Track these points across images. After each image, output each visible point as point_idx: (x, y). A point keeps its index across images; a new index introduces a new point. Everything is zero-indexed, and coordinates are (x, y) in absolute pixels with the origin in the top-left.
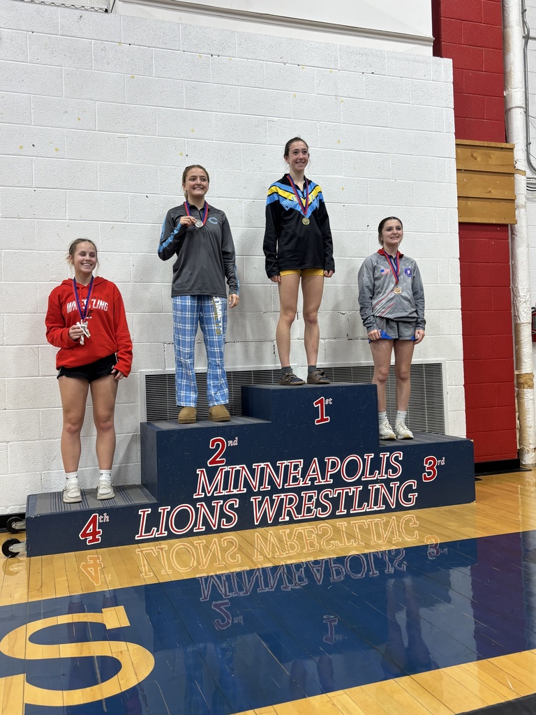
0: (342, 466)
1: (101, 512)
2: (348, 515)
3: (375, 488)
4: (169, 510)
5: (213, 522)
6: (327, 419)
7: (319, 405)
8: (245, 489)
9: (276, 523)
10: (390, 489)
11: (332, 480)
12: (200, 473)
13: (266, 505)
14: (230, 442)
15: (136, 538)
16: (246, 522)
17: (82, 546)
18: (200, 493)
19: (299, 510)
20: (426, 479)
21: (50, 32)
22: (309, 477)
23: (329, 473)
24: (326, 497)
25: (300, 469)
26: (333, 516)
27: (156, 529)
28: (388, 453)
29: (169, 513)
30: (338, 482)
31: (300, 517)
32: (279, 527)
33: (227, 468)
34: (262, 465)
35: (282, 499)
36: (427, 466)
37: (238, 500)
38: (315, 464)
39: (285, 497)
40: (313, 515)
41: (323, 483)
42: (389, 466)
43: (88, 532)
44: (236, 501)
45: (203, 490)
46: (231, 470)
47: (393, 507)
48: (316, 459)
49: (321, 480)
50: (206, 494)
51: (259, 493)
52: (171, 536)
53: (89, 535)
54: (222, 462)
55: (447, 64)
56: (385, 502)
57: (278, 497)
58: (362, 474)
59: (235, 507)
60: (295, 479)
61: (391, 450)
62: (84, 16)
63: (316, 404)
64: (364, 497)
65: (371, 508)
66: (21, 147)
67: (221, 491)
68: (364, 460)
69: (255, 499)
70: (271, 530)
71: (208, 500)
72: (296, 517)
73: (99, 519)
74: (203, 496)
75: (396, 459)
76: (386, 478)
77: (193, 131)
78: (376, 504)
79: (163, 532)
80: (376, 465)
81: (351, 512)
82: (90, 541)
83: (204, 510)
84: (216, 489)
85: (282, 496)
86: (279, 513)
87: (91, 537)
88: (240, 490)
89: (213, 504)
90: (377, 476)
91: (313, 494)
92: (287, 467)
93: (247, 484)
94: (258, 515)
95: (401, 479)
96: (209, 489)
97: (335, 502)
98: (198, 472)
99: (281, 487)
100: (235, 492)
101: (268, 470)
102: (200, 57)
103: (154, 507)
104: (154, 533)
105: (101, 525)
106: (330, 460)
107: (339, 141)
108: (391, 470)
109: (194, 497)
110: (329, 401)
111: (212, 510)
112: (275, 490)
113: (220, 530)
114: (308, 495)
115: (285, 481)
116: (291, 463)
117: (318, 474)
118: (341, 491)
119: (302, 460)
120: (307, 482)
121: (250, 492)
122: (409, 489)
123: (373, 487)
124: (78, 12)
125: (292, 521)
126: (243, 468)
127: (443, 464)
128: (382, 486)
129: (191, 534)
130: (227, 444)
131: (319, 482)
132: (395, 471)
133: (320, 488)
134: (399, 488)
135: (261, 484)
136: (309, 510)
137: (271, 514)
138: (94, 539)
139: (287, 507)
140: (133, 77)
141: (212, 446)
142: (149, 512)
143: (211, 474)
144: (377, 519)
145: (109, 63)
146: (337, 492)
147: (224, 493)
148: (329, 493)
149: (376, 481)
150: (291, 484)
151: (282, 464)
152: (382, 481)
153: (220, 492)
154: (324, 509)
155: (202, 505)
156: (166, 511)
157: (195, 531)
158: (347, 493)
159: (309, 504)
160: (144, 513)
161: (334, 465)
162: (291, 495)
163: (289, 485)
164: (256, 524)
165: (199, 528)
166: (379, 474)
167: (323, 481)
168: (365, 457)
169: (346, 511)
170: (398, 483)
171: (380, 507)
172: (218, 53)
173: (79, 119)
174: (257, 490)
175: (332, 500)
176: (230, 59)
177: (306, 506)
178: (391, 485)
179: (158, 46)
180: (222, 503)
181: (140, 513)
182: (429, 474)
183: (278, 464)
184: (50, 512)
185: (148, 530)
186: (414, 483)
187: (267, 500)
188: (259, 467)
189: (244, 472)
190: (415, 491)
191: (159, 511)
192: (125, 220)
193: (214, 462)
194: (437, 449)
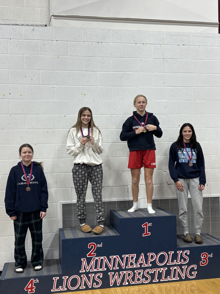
0: (157, 258)
1: (35, 278)
2: (159, 282)
3: (174, 269)
4: (68, 278)
5: (90, 284)
6: (149, 234)
7: (145, 226)
8: (106, 269)
9: (121, 285)
10: (182, 270)
11: (151, 265)
12: (83, 260)
13: (116, 277)
14: (98, 245)
15: (52, 291)
16: (106, 284)
18: (83, 270)
19: (133, 279)
20: (202, 264)
21: (19, 38)
22: (139, 263)
23: (150, 261)
24: (148, 273)
25: (134, 259)
26: (151, 282)
27: (61, 287)
28: (182, 251)
29: (67, 279)
30: (154, 265)
31: (134, 283)
32: (123, 287)
33: (97, 258)
34: (115, 257)
36: (203, 258)
37: (102, 274)
38: (142, 257)
39: (126, 273)
40: (141, 282)
41: (146, 266)
42: (182, 257)
43: (29, 287)
44: (101, 274)
45: (85, 269)
46: (99, 259)
47: (183, 279)
48: (143, 254)
49: (145, 265)
50: (86, 271)
51: (113, 271)
52: (68, 290)
53: (29, 289)
54: (94, 255)
56: (179, 276)
57: (123, 273)
58: (167, 262)
59: (101, 277)
60: (132, 264)
61: (183, 249)
62: (35, 29)
63: (143, 226)
64: (168, 273)
65: (171, 279)
66: (4, 95)
67: (94, 269)
68: (168, 255)
69: (111, 274)
70: (118, 289)
71: (87, 274)
72: (132, 283)
73: (34, 281)
74: (84, 272)
75: (186, 254)
76: (180, 263)
77: (88, 82)
78: (174, 277)
79: (65, 288)
80: (175, 257)
81: (161, 281)
82: (30, 292)
83: (85, 278)
84: (91, 268)
85: (125, 272)
86: (123, 281)
87: (30, 290)
88: (103, 269)
89: (89, 276)
90: (175, 262)
91: (141, 272)
92: (127, 258)
93: (106, 266)
94: (112, 282)
95: (188, 265)
96: (88, 268)
97: (153, 276)
98: (82, 260)
99: (124, 268)
100: (101, 270)
101: (118, 259)
102: (92, 44)
103: (61, 276)
104: (60, 289)
105: (35, 284)
106: (150, 254)
107: (164, 82)
108: (183, 260)
109: (80, 272)
110: (150, 224)
111: (89, 278)
112: (121, 269)
113: (93, 288)
114: (138, 272)
115: (126, 265)
116: (130, 256)
117: (143, 262)
118: (156, 270)
119: (135, 255)
120: (138, 265)
121: (108, 270)
122: (192, 270)
123: (173, 268)
124: (32, 28)
125: (129, 285)
126: (105, 258)
127: (211, 256)
128: (178, 268)
129: (78, 290)
130: (97, 246)
131: (144, 265)
132: (185, 260)
133: (145, 268)
134: (187, 269)
135: (114, 266)
136: (139, 280)
137: (119, 281)
138: (32, 291)
139: (127, 277)
140: (58, 57)
141: (89, 247)
142: (58, 279)
143: (89, 261)
144: (174, 284)
145: (47, 51)
146: (154, 270)
147: (95, 270)
148: (149, 271)
149: (175, 265)
150: (129, 266)
151: (125, 256)
152: (178, 265)
153: (93, 270)
154: (147, 279)
155: (84, 276)
156: (66, 278)
157: (80, 288)
158: (159, 271)
159: (138, 277)
160: (56, 279)
161: (152, 257)
162: (129, 272)
163: (128, 267)
164: (111, 286)
165: (82, 287)
166: (176, 262)
167: (146, 265)
168: (169, 253)
169: (158, 280)
170: (187, 266)
171: (176, 278)
172: (101, 41)
173: (32, 80)
174: (112, 269)
175: (151, 275)
176: (108, 44)
177: (137, 277)
178: (183, 268)
179: (71, 40)
180: (94, 275)
181: (53, 279)
182: (204, 262)
183: (123, 256)
184: (11, 277)
185: (57, 287)
186: (195, 266)
187: (117, 274)
188: (113, 258)
189: (105, 260)
190: (195, 271)
191: (63, 278)
192: (54, 128)
193: (89, 255)
194: (208, 249)
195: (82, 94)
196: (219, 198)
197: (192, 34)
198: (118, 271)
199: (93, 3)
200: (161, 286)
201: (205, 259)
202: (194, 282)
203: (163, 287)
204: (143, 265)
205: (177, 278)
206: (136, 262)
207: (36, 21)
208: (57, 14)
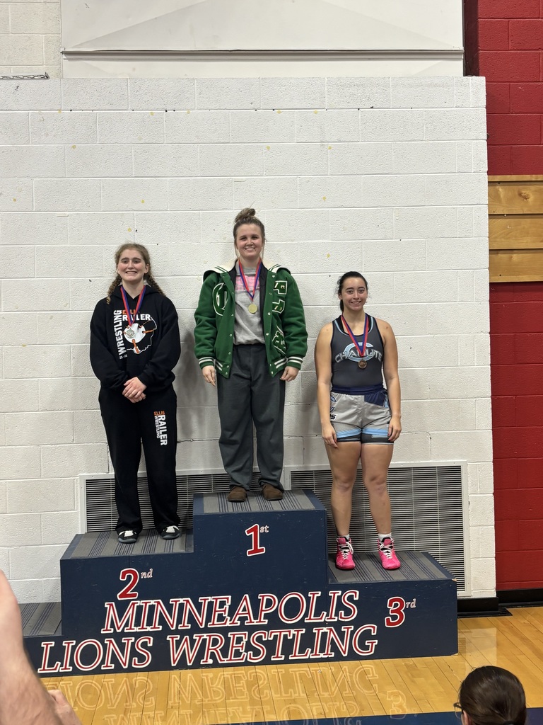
0: (280, 605)
2: (287, 661)
3: (321, 631)
4: (74, 644)
5: (124, 660)
6: (262, 550)
7: (253, 533)
8: (161, 627)
9: (196, 665)
10: (341, 635)
11: (267, 621)
12: (108, 606)
13: (185, 645)
14: (144, 574)
16: (161, 662)
18: (109, 628)
19: (225, 652)
20: (389, 623)
22: (238, 616)
23: (263, 613)
24: (259, 639)
25: (228, 607)
26: (267, 661)
27: (60, 663)
28: (340, 592)
29: (74, 648)
30: (274, 621)
31: (226, 661)
32: (200, 670)
33: (140, 603)
34: (181, 600)
35: (205, 640)
36: (392, 608)
37: (152, 638)
38: (246, 602)
39: (208, 638)
40: (242, 659)
41: (255, 624)
42: (340, 606)
44: (149, 639)
45: (112, 625)
46: (144, 605)
47: (344, 655)
48: (247, 596)
49: (253, 620)
50: (115, 630)
51: (177, 632)
52: (76, 672)
54: (135, 595)
55: (478, 83)
56: (334, 648)
57: (200, 637)
58: (306, 615)
59: (149, 645)
60: (221, 618)
61: (344, 588)
62: (22, 86)
63: (249, 532)
64: (308, 641)
65: (316, 655)
67: (133, 627)
68: (308, 599)
69: (173, 638)
70: (188, 674)
71: (118, 637)
72: (221, 660)
74: (112, 631)
75: (351, 598)
76: (336, 620)
77: (143, 202)
78: (322, 650)
79: (68, 667)
80: (323, 604)
81: (290, 658)
83: (113, 646)
84: (127, 625)
85: (205, 636)
86: (200, 655)
88: (155, 628)
89: (123, 641)
91: (243, 636)
92: (211, 604)
93: (162, 621)
94: (175, 656)
95: (357, 623)
96: (119, 625)
97: (271, 646)
98: (106, 606)
99: (203, 626)
100: (149, 629)
101: (188, 606)
102: (152, 114)
103: (59, 641)
104: (58, 667)
106: (264, 598)
107: (324, 198)
108: (343, 612)
109: (102, 632)
110: (264, 529)
111: (122, 647)
112: (195, 629)
113: (131, 669)
114: (236, 636)
115: (209, 619)
116: (216, 599)
117: (249, 613)
118: (278, 634)
119: (230, 597)
120: (236, 621)
121: (167, 630)
122: (366, 635)
123: (319, 630)
124: (14, 83)
125: (216, 665)
126: (158, 603)
127: (413, 605)
128: (331, 630)
129: (98, 671)
130: (140, 575)
131: (251, 622)
132: (348, 612)
133: (252, 629)
134: (352, 633)
135: (179, 621)
136: (238, 654)
137: (191, 655)
139: (210, 648)
140: (74, 147)
141: (123, 577)
142: (53, 645)
143: (122, 608)
144: (323, 667)
145: (47, 135)
146: (273, 634)
147: (136, 629)
148: (263, 635)
149: (324, 624)
150: (216, 623)
151: (205, 600)
152: (331, 624)
153: (131, 629)
154: (257, 653)
155: (111, 641)
156: (71, 645)
157: (102, 668)
158: (285, 636)
159: (236, 647)
160: (47, 646)
161: (269, 603)
162: (215, 635)
163: (213, 624)
164: (173, 665)
165: (107, 666)
166: (327, 615)
167: (255, 621)
168: (309, 595)
169: (283, 656)
170: (353, 627)
171: (327, 654)
172: (173, 107)
173: (15, 200)
174: (174, 628)
175: (267, 643)
176: (189, 113)
177: (234, 649)
178: (343, 630)
179: (103, 107)
180: (133, 641)
181: (42, 646)
182: (394, 618)
183: (201, 599)
185: (51, 664)
186: (374, 627)
187: (186, 640)
188: (178, 603)
189: (159, 607)
190: (374, 638)
191: (64, 644)
192: (65, 309)
193: (123, 595)
194: (406, 589)
195: (130, 230)
196: (459, 468)
197: (393, 79)
198: (190, 633)
199: (156, 18)
200: (290, 670)
201: (398, 611)
202: (367, 665)
203: (295, 672)
204: (249, 621)
205: (329, 653)
206: (231, 614)
207: (36, 64)
208: (73, 47)
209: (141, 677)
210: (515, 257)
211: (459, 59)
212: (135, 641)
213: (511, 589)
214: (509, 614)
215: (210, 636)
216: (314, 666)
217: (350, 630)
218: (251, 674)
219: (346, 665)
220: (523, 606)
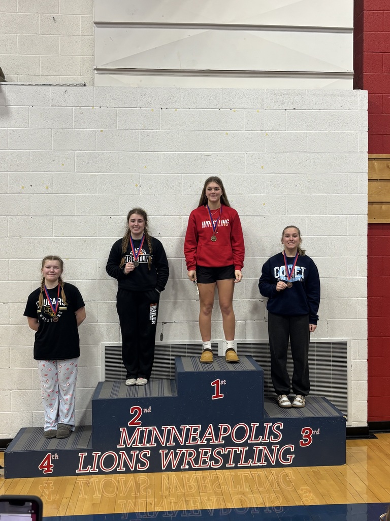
0: (232, 431)
1: (53, 452)
2: (236, 467)
3: (258, 449)
4: (100, 454)
5: (132, 465)
6: (222, 396)
7: (216, 385)
8: (156, 444)
9: (178, 469)
10: (271, 451)
11: (224, 441)
12: (122, 430)
13: (171, 456)
14: (145, 410)
15: (77, 472)
16: (155, 466)
17: (40, 474)
18: (122, 445)
19: (196, 461)
20: (302, 444)
21: (44, 105)
22: (205, 438)
23: (222, 436)
24: (219, 453)
25: (199, 432)
26: (223, 467)
27: (90, 467)
28: (271, 424)
29: (99, 457)
30: (228, 442)
31: (197, 466)
32: (180, 472)
33: (142, 428)
34: (169, 427)
35: (184, 453)
36: (304, 434)
37: (150, 451)
38: (211, 429)
39: (186, 452)
40: (208, 466)
41: (216, 443)
43: (44, 465)
44: (148, 452)
45: (125, 443)
46: (145, 429)
47: (273, 464)
48: (211, 425)
49: (215, 441)
50: (126, 446)
51: (166, 447)
52: (101, 472)
53: (45, 467)
54: (139, 423)
55: (364, 94)
56: (267, 459)
57: (181, 451)
58: (249, 438)
59: (148, 456)
60: (194, 439)
61: (274, 421)
62: (69, 91)
63: (213, 384)
64: (250, 455)
65: (255, 463)
66: (23, 188)
67: (138, 444)
69: (163, 451)
70: (173, 475)
71: (128, 450)
72: (194, 466)
73: (52, 457)
74: (124, 447)
75: (278, 428)
76: (268, 442)
77: (146, 168)
78: (259, 461)
79: (95, 469)
80: (260, 431)
81: (238, 466)
82: (45, 472)
83: (125, 456)
84: (134, 443)
85: (184, 450)
86: (181, 463)
87: (46, 469)
88: (152, 444)
89: (131, 453)
90: (260, 440)
91: (209, 451)
92: (188, 430)
93: (157, 440)
94: (164, 463)
95: (281, 444)
96: (129, 442)
97: (226, 458)
98: (121, 430)
99: (183, 444)
100: (148, 445)
101: (174, 431)
102: (152, 110)
103: (90, 452)
104: (89, 469)
105: (53, 461)
106: (222, 426)
107: (262, 167)
108: (273, 436)
109: (118, 447)
110: (223, 382)
111: (130, 457)
112: (178, 446)
113: (136, 471)
114: (204, 451)
115: (186, 440)
116: (192, 427)
117: (212, 436)
118: (231, 450)
119: (200, 426)
120: (204, 441)
121: (159, 446)
122: (288, 451)
123: (257, 448)
124: (64, 88)
125: (190, 469)
126: (154, 429)
127: (318, 433)
128: (265, 448)
129: (115, 472)
130: (143, 411)
131: (214, 442)
132: (276, 437)
133: (214, 447)
134: (279, 450)
135: (168, 441)
136: (205, 462)
137: (175, 463)
138: (48, 470)
139: (187, 459)
140: (102, 131)
141: (132, 412)
142: (86, 455)
144: (259, 471)
145: (85, 123)
146: (228, 450)
147: (140, 446)
148: (221, 450)
149: (261, 444)
150: (191, 442)
151: (185, 427)
152: (265, 444)
153: (136, 445)
154: (217, 462)
155: (123, 453)
156: (98, 455)
157: (118, 470)
158: (236, 451)
159: (204, 458)
160: (82, 456)
161: (225, 430)
162: (190, 450)
163: (189, 443)
164: (163, 469)
165: (121, 469)
166: (263, 438)
167: (216, 441)
168: (251, 425)
169: (234, 464)
170: (279, 446)
171: (262, 463)
172: (166, 106)
173: (63, 165)
174: (164, 445)
175: (223, 456)
176: (176, 110)
177: (202, 459)
178: (272, 448)
179: (121, 106)
180: (138, 453)
181: (79, 455)
182: (306, 440)
183: (182, 427)
184: (20, 450)
185: (85, 467)
186: (292, 447)
187: (172, 453)
188: (167, 429)
189: (155, 432)
190: (292, 453)
191: (93, 455)
192: (94, 235)
193: (132, 423)
194: (314, 422)
195: (137, 185)
196: (346, 343)
197: (308, 91)
198: (174, 448)
199: (156, 48)
200: (238, 473)
201: (308, 436)
202: (288, 470)
203: (241, 474)
204: (212, 441)
205: (263, 462)
206: (201, 437)
207: (76, 75)
208: (102, 66)
209: (143, 476)
210: (384, 207)
211: (351, 78)
212: (139, 453)
213: (377, 421)
214: (375, 437)
215: (187, 451)
216: (254, 471)
217: (277, 448)
218: (213, 475)
219: (274, 471)
220: (384, 432)
